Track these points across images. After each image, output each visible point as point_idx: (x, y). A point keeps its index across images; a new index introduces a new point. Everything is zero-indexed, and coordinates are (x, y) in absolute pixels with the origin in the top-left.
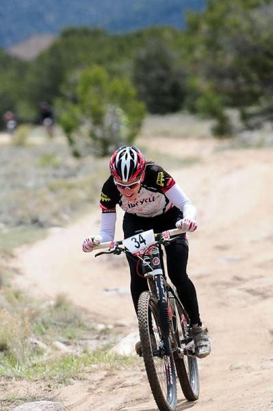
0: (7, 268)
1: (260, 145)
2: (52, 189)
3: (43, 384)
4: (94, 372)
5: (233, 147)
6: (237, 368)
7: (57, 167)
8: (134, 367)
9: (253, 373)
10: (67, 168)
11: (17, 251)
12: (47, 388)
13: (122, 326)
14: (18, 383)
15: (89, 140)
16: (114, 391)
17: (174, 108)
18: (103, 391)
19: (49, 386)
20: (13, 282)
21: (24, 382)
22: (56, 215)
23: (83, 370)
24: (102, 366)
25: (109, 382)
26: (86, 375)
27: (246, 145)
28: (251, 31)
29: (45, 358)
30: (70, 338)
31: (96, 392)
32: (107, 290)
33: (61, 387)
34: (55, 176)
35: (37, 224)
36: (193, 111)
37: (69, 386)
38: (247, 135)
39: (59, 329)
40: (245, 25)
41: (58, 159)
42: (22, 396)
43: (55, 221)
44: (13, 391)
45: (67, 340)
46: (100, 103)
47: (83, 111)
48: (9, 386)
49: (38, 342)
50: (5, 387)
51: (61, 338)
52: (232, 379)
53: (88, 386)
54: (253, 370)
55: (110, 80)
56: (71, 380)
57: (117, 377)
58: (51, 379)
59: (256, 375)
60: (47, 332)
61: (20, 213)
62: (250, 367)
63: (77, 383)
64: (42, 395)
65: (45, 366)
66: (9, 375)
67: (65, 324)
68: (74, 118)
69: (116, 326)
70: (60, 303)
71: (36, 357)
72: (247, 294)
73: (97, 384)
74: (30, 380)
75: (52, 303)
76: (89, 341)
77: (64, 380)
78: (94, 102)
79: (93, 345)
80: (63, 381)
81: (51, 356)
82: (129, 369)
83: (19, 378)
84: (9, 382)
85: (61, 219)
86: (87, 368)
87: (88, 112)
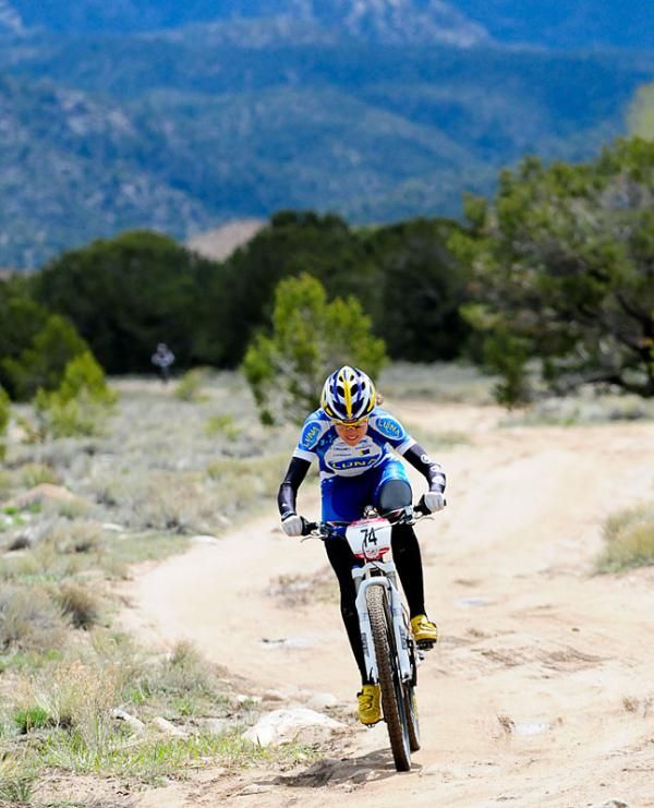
0: (110, 597)
1: (571, 421)
2: (213, 474)
3: (117, 784)
4: (204, 769)
5: (527, 423)
6: (430, 775)
7: (232, 438)
8: (270, 763)
9: (453, 783)
10: (249, 440)
11: (133, 570)
12: (124, 790)
13: (276, 699)
14: (81, 779)
15: (290, 398)
16: (229, 799)
17: (448, 355)
18: (211, 799)
19: (127, 787)
20: (116, 619)
21: (89, 779)
22: (206, 515)
23: (186, 765)
24: (218, 760)
25: (225, 785)
26: (192, 773)
27: (548, 419)
28: (569, 236)
29: (132, 741)
30: (184, 713)
31: (200, 800)
32: (266, 641)
33: (145, 790)
34: (225, 453)
35: (174, 529)
36: (478, 359)
37: (160, 789)
38: (553, 402)
39: (171, 697)
40: (560, 223)
41: (237, 426)
42: (78, 801)
43: (205, 526)
44: (67, 792)
45: (178, 716)
46: (310, 338)
47: (282, 349)
48: (63, 783)
49: (127, 717)
50: (56, 785)
51: (168, 712)
52: (417, 791)
53: (190, 790)
54: (455, 778)
55: (330, 301)
56: (165, 779)
57: (239, 778)
58: (132, 775)
59: (457, 786)
60: (148, 701)
61: (149, 509)
62: (449, 773)
63: (174, 785)
64: (112, 800)
65: (127, 756)
66: (66, 766)
67: (181, 691)
68: (268, 360)
69: (266, 698)
70: (181, 657)
71: (117, 740)
72: (484, 659)
73: (205, 788)
74: (98, 776)
75: (169, 656)
76: (214, 720)
77: (153, 778)
78: (300, 336)
79: (217, 726)
80: (151, 780)
81: (141, 740)
82: (261, 766)
83: (83, 772)
84: (63, 778)
85: (215, 522)
86: (193, 762)
87: (290, 351)
